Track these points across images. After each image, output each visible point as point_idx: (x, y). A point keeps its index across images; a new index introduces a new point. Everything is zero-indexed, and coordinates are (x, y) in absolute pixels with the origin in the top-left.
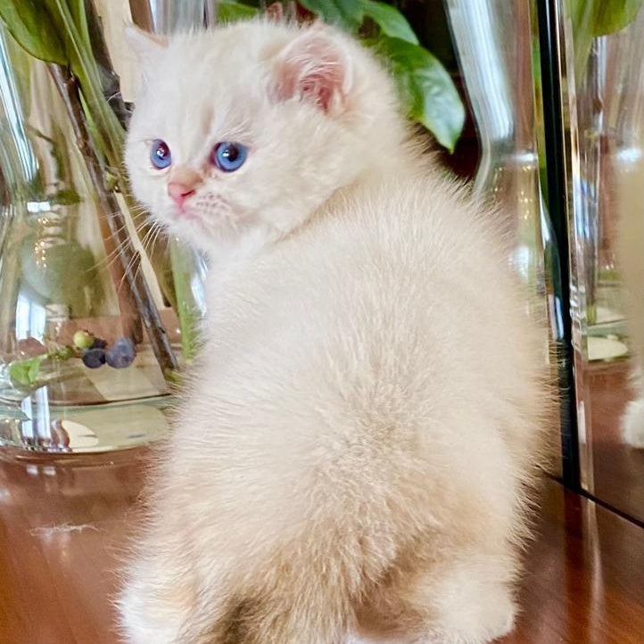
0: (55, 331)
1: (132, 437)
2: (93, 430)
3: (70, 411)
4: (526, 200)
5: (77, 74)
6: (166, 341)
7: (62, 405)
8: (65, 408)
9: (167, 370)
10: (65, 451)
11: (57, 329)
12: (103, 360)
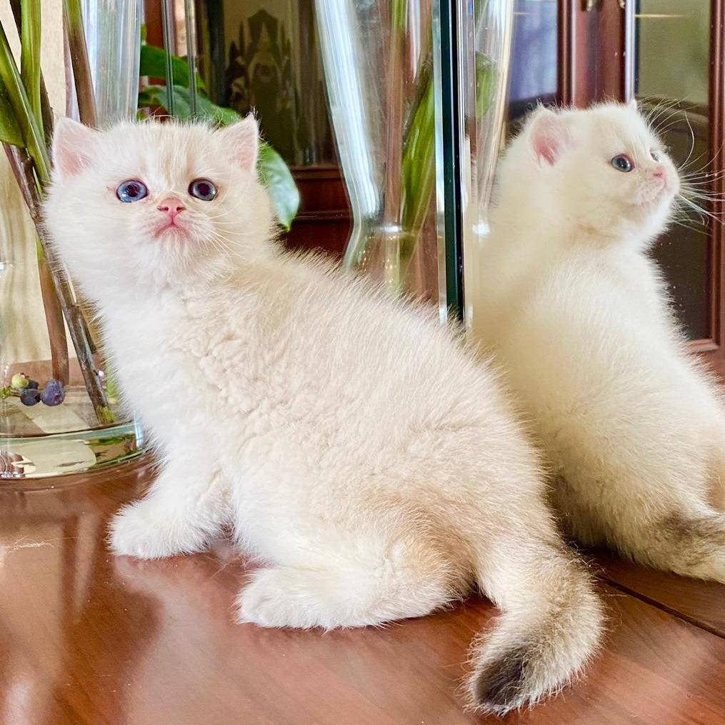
0: (4, 373)
1: (63, 465)
2: (30, 459)
3: (12, 442)
4: (391, 267)
5: (33, 155)
6: (98, 382)
7: (6, 437)
8: (9, 439)
9: (98, 407)
10: (18, 476)
11: (6, 371)
12: (38, 399)
